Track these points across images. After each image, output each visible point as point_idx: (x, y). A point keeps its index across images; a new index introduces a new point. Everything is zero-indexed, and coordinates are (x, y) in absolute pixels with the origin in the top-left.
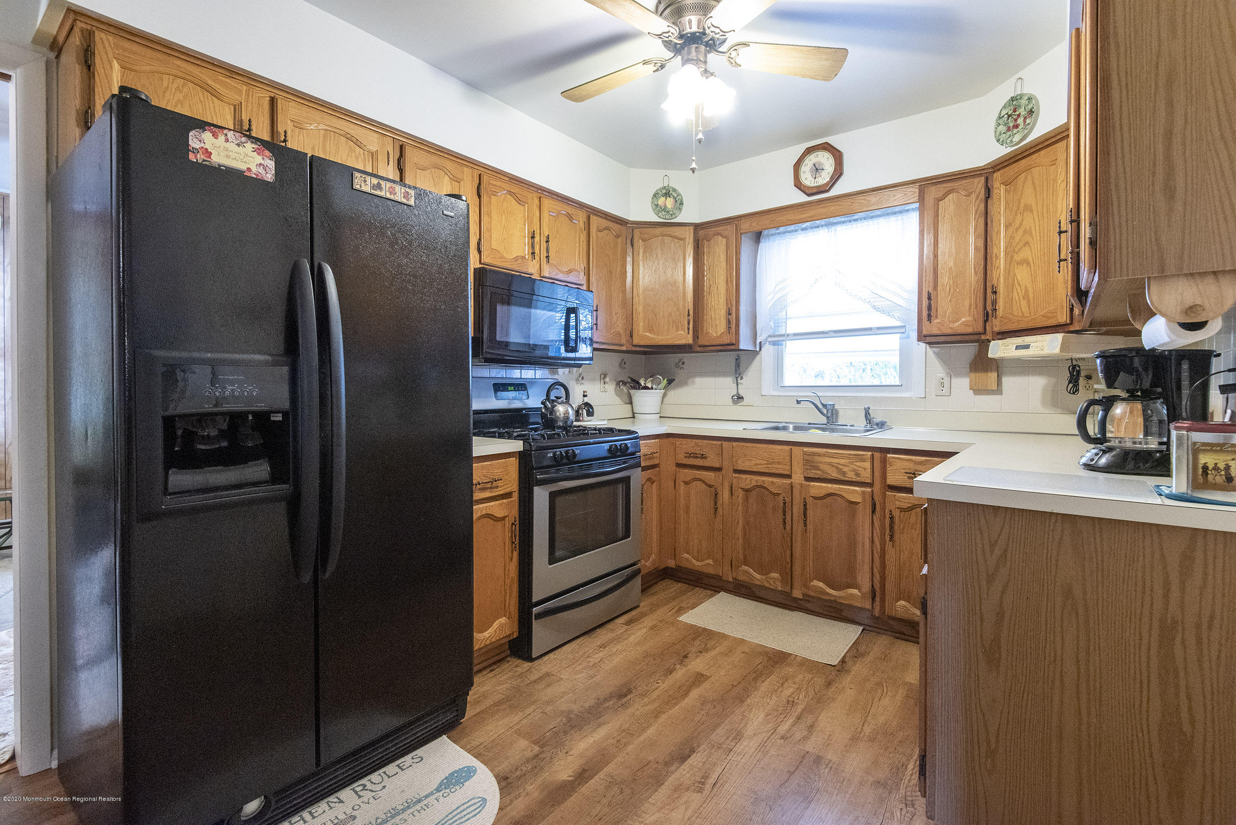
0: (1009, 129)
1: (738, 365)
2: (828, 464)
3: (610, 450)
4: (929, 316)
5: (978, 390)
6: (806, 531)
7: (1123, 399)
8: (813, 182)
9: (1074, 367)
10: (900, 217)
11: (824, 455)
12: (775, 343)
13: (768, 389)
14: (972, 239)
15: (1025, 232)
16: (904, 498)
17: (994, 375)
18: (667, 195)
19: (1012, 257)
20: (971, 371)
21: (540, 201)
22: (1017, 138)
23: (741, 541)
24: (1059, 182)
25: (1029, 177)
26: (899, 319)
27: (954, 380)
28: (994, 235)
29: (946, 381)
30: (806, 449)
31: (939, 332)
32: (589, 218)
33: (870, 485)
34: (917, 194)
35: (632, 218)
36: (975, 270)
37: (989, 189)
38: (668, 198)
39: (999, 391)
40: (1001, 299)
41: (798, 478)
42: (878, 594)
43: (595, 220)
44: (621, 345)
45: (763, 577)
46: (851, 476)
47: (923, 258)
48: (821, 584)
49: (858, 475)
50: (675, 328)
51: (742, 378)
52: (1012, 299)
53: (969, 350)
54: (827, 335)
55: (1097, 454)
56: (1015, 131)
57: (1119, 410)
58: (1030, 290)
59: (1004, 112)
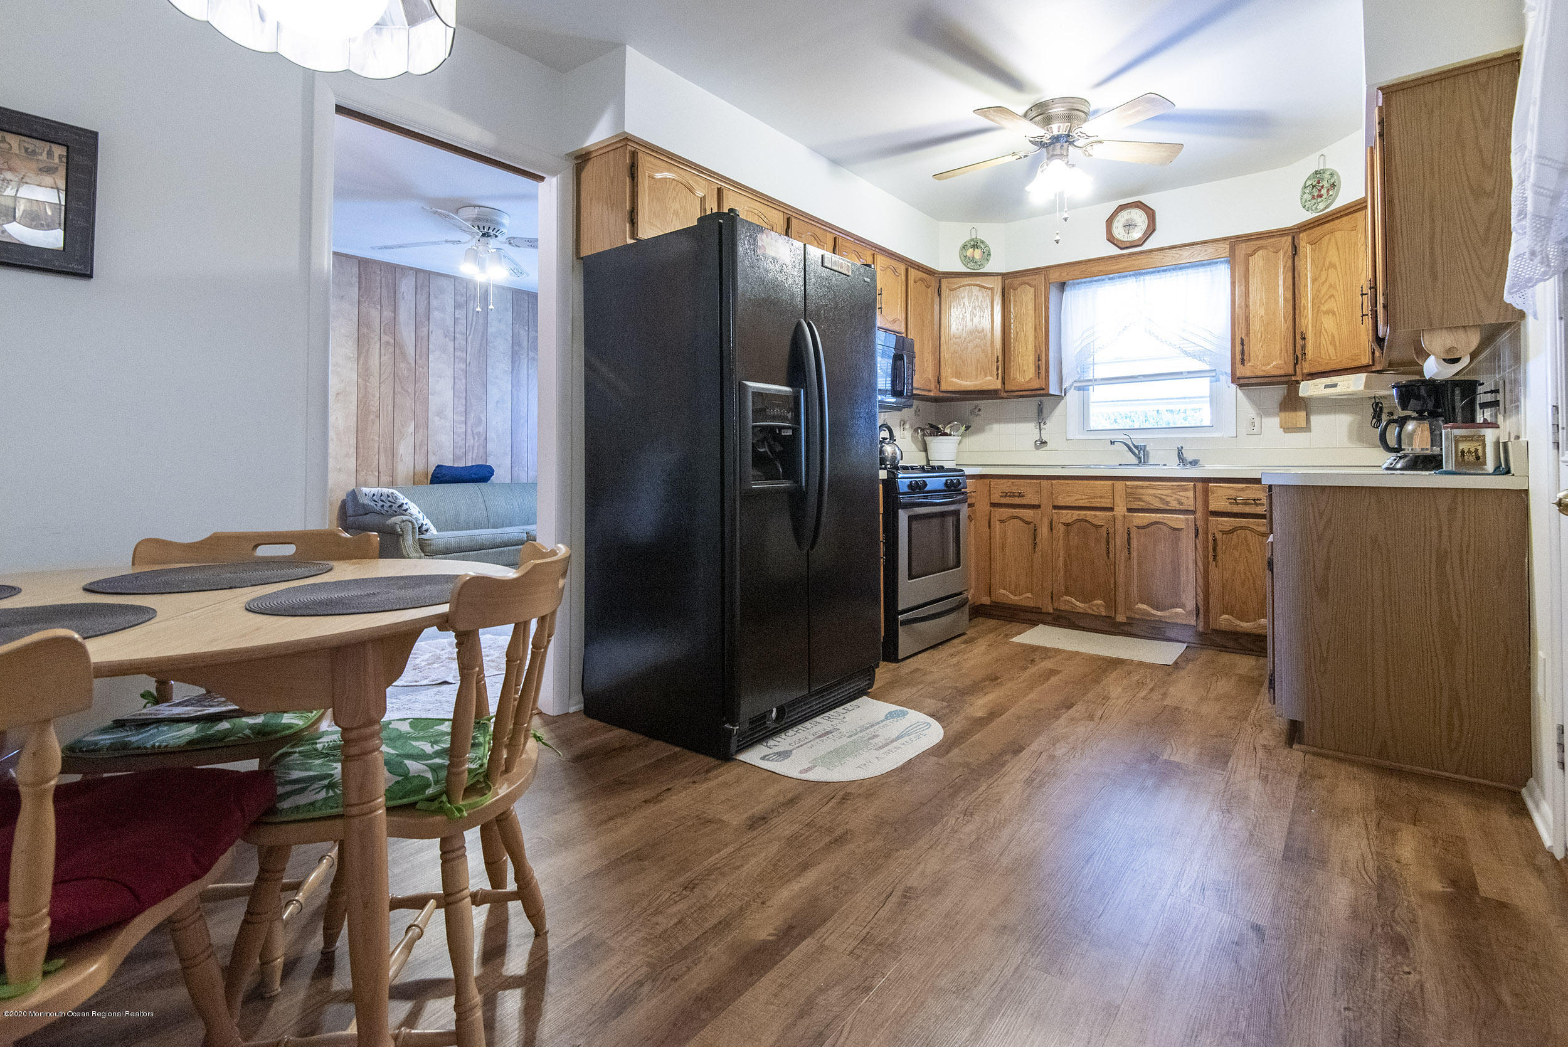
0: (1313, 198)
1: (1040, 410)
2: (1151, 496)
3: (946, 484)
4: (1243, 360)
5: (1287, 429)
6: (1130, 559)
7: (1414, 419)
8: (1126, 237)
9: (1377, 404)
10: (1208, 269)
11: (1147, 488)
12: (1079, 389)
13: (1074, 432)
14: (1281, 290)
15: (1331, 286)
16: (1226, 522)
17: (1302, 414)
18: (975, 246)
19: (1319, 307)
20: (1280, 411)
21: (873, 258)
22: (1321, 206)
23: (1062, 573)
24: (1360, 245)
25: (1333, 240)
26: (1210, 364)
27: (1264, 420)
28: (1302, 289)
29: (1257, 420)
30: (1128, 483)
31: (1253, 375)
32: (907, 270)
33: (1193, 512)
34: (1228, 250)
35: (941, 269)
36: (1284, 317)
37: (1295, 247)
38: (976, 250)
39: (1307, 428)
40: (1310, 344)
41: (1120, 510)
42: (1201, 611)
43: (912, 271)
44: (930, 391)
45: (1087, 605)
46: (1174, 505)
47: (1235, 308)
48: (1144, 607)
49: (1181, 504)
50: (983, 373)
51: (1045, 424)
52: (1320, 344)
53: (1279, 392)
54: (1135, 380)
55: (1395, 460)
56: (1319, 200)
57: (1410, 426)
58: (1336, 336)
59: (1309, 183)
